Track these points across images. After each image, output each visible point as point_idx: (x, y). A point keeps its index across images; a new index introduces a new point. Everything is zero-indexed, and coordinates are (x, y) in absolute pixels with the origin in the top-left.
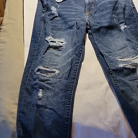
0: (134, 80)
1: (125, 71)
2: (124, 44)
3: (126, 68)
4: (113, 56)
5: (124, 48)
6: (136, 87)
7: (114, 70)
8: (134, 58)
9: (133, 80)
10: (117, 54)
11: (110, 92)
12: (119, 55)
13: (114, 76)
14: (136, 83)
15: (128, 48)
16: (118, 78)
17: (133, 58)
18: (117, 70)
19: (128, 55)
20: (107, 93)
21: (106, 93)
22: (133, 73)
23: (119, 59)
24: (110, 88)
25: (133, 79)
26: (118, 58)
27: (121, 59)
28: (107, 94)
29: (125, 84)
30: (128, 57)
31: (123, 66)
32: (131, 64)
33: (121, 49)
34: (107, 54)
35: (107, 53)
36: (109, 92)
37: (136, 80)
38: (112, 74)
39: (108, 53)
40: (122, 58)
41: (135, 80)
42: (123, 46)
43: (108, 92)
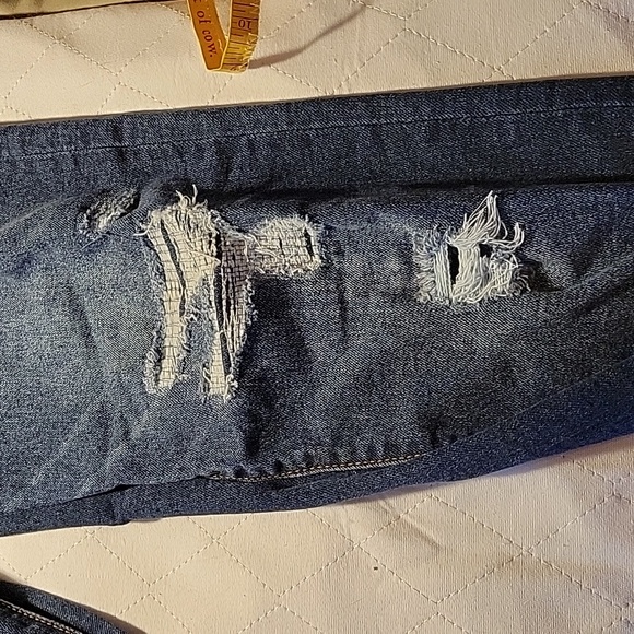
0: (344, 310)
1: (265, 363)
2: (49, 301)
3: (247, 355)
4: (138, 414)
5: (78, 312)
6: (400, 310)
7: (252, 447)
8: (169, 266)
9: (343, 317)
10: (126, 379)
11: (423, 506)
12: (136, 370)
13: (298, 454)
14: (372, 299)
15: (82, 280)
16: (318, 426)
17: (171, 275)
18: (252, 416)
19: (140, 298)
20: (423, 529)
21: (426, 539)
22: (285, 304)
23: (168, 379)
24: (391, 501)
25: (334, 312)
26: (157, 381)
27: (165, 363)
28: (431, 534)
29: (369, 382)
30: (153, 307)
31: (227, 373)
32: (220, 311)
33: (86, 333)
34: (118, 451)
35: (104, 449)
36: (420, 520)
37: (349, 295)
38: (279, 467)
39: (106, 436)
40: (158, 351)
41: (342, 301)
42: (61, 315)
43: (415, 523)
